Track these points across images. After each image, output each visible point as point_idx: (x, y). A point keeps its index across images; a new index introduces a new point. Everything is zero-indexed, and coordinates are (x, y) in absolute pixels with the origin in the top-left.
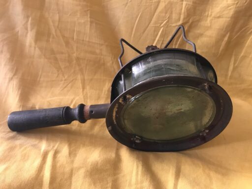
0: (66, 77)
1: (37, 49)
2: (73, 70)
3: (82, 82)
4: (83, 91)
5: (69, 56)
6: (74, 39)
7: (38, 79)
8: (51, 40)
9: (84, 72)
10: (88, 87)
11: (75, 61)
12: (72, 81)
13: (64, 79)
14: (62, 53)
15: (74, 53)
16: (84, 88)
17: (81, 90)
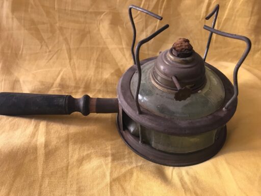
1: (15, 19)
3: (67, 53)
4: (70, 62)
5: (52, 26)
6: (55, 8)
7: (20, 52)
10: (75, 57)
11: (58, 31)
13: (48, 50)
14: (44, 23)
15: (56, 23)
17: (68, 61)
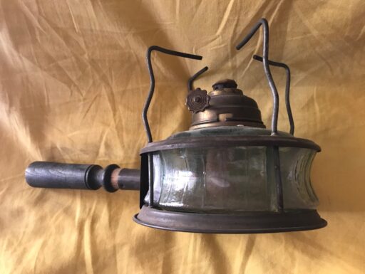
0: (84, 94)
2: (91, 82)
3: (110, 100)
4: (114, 115)
5: (78, 60)
6: (74, 28)
7: (46, 103)
8: (38, 38)
9: (110, 82)
11: (90, 67)
12: (95, 98)
13: (81, 98)
14: (65, 57)
15: (84, 53)
16: (114, 110)
